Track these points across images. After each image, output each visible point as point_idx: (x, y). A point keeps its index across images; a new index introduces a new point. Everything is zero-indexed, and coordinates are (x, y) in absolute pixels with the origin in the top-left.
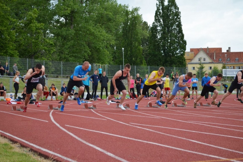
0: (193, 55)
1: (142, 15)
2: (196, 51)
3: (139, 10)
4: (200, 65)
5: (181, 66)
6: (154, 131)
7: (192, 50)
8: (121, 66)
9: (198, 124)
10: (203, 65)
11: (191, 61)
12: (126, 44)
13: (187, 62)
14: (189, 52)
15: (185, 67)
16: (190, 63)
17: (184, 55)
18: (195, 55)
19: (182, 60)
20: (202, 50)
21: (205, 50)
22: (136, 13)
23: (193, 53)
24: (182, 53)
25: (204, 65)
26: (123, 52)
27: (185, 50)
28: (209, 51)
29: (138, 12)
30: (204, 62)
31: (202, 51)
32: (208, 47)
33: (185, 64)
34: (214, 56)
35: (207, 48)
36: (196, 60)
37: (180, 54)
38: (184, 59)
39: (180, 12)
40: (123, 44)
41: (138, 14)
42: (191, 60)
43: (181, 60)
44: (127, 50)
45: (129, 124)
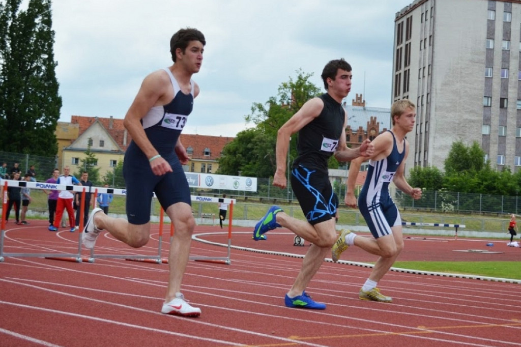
0: (77, 131)
2: (84, 123)
4: (88, 154)
5: (44, 152)
7: (75, 120)
9: (21, 284)
10: (94, 156)
11: (72, 143)
13: (61, 145)
14: (68, 123)
15: (55, 157)
16: (69, 148)
17: (55, 129)
18: (83, 131)
19: (49, 139)
20: (98, 122)
21: (104, 121)
23: (77, 126)
24: (50, 123)
25: (97, 156)
27: (58, 117)
28: (113, 126)
30: (101, 148)
31: (97, 125)
32: (111, 117)
33: (55, 149)
34: (123, 138)
35: (109, 119)
36: (83, 143)
37: (44, 126)
38: (53, 137)
39: (53, 31)
42: (71, 141)
43: (46, 140)
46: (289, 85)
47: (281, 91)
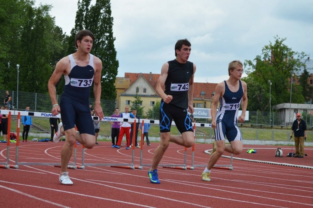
1: (54, 17)
3: (49, 9)
8: (14, 93)
12: (27, 59)
22: (46, 13)
26: (19, 71)
28: (152, 79)
29: (48, 12)
40: (21, 58)
41: (48, 16)
44: (26, 68)
46: (269, 47)
47: (264, 51)
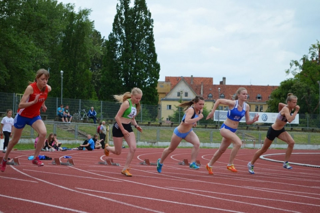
0: (170, 87)
1: (93, 21)
2: (174, 81)
3: (89, 13)
5: (150, 102)
6: (115, 201)
7: (168, 79)
8: (58, 99)
9: (180, 191)
11: (166, 95)
12: (67, 65)
13: (160, 97)
14: (163, 82)
15: (157, 104)
16: (164, 99)
17: (156, 86)
18: (173, 87)
19: (153, 93)
20: (183, 80)
21: (187, 79)
22: (85, 18)
23: (169, 83)
24: (153, 82)
26: (62, 78)
27: (158, 78)
28: (193, 82)
29: (88, 16)
30: (186, 98)
31: (183, 82)
32: (192, 76)
33: (157, 100)
34: (200, 90)
35: (190, 77)
36: (174, 95)
37: (149, 85)
38: (156, 92)
39: (152, 19)
40: (62, 64)
41: (87, 20)
43: (151, 94)
44: (67, 74)
45: (74, 189)
46: (317, 46)
47: (312, 50)
